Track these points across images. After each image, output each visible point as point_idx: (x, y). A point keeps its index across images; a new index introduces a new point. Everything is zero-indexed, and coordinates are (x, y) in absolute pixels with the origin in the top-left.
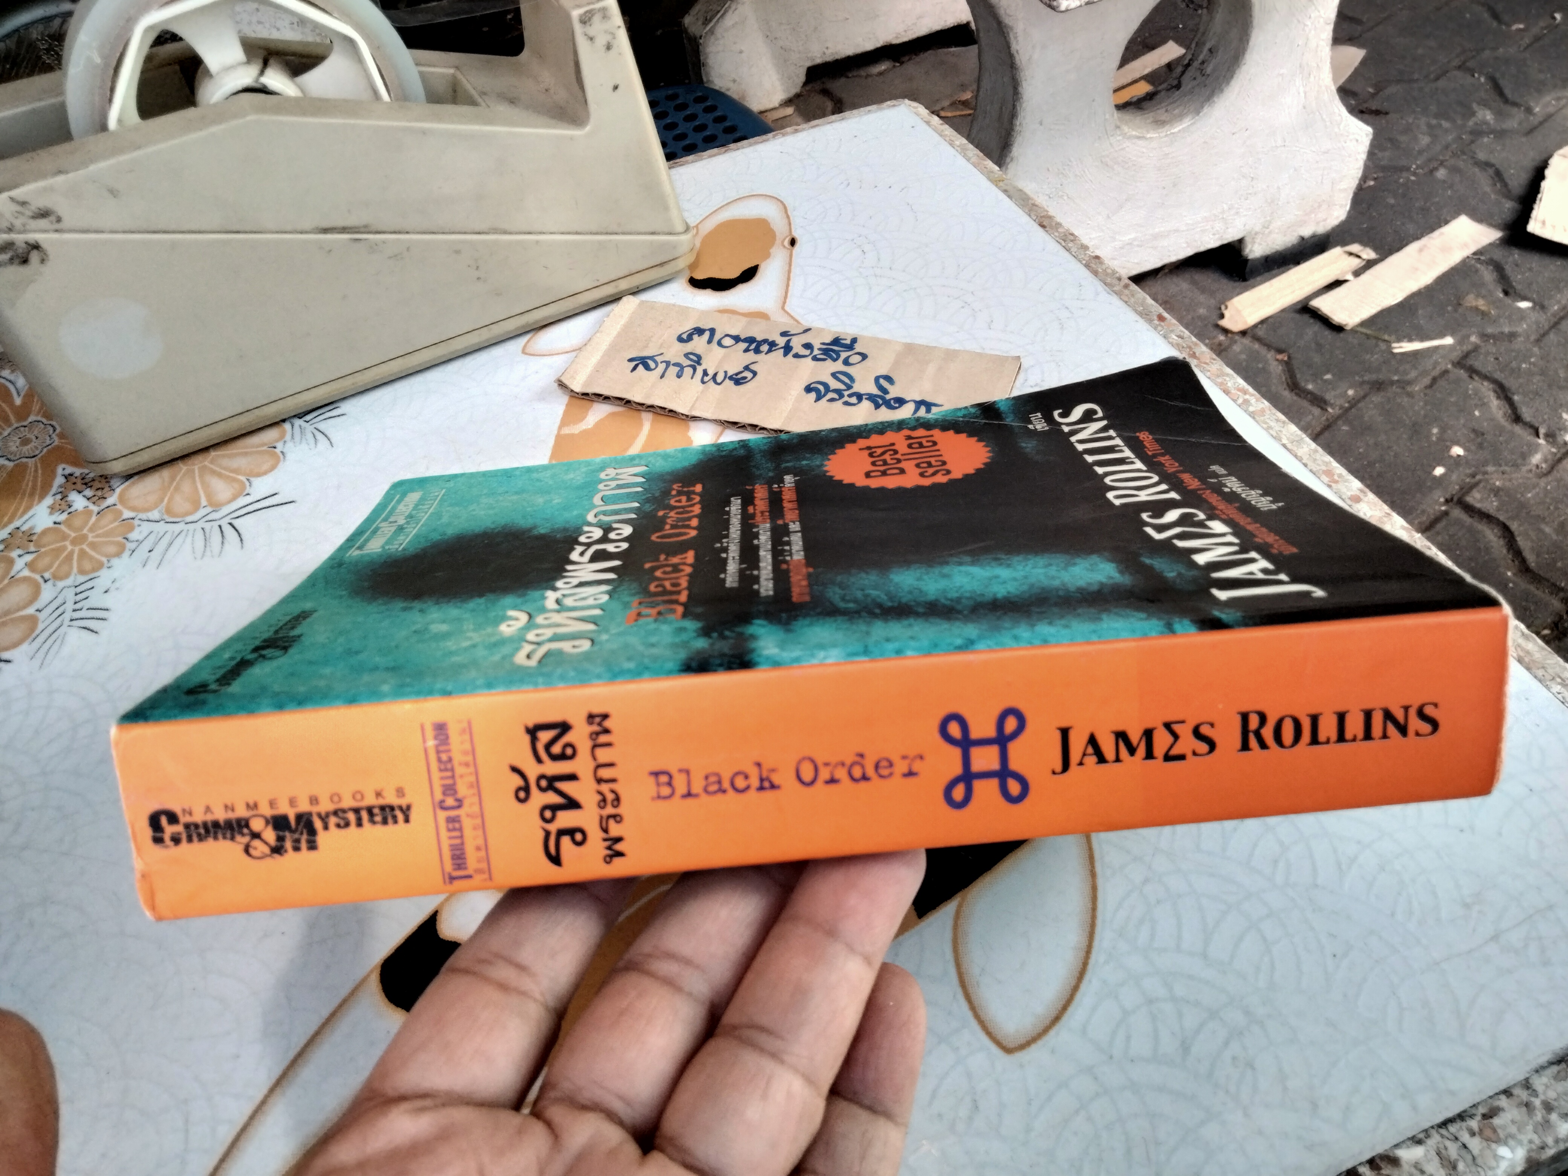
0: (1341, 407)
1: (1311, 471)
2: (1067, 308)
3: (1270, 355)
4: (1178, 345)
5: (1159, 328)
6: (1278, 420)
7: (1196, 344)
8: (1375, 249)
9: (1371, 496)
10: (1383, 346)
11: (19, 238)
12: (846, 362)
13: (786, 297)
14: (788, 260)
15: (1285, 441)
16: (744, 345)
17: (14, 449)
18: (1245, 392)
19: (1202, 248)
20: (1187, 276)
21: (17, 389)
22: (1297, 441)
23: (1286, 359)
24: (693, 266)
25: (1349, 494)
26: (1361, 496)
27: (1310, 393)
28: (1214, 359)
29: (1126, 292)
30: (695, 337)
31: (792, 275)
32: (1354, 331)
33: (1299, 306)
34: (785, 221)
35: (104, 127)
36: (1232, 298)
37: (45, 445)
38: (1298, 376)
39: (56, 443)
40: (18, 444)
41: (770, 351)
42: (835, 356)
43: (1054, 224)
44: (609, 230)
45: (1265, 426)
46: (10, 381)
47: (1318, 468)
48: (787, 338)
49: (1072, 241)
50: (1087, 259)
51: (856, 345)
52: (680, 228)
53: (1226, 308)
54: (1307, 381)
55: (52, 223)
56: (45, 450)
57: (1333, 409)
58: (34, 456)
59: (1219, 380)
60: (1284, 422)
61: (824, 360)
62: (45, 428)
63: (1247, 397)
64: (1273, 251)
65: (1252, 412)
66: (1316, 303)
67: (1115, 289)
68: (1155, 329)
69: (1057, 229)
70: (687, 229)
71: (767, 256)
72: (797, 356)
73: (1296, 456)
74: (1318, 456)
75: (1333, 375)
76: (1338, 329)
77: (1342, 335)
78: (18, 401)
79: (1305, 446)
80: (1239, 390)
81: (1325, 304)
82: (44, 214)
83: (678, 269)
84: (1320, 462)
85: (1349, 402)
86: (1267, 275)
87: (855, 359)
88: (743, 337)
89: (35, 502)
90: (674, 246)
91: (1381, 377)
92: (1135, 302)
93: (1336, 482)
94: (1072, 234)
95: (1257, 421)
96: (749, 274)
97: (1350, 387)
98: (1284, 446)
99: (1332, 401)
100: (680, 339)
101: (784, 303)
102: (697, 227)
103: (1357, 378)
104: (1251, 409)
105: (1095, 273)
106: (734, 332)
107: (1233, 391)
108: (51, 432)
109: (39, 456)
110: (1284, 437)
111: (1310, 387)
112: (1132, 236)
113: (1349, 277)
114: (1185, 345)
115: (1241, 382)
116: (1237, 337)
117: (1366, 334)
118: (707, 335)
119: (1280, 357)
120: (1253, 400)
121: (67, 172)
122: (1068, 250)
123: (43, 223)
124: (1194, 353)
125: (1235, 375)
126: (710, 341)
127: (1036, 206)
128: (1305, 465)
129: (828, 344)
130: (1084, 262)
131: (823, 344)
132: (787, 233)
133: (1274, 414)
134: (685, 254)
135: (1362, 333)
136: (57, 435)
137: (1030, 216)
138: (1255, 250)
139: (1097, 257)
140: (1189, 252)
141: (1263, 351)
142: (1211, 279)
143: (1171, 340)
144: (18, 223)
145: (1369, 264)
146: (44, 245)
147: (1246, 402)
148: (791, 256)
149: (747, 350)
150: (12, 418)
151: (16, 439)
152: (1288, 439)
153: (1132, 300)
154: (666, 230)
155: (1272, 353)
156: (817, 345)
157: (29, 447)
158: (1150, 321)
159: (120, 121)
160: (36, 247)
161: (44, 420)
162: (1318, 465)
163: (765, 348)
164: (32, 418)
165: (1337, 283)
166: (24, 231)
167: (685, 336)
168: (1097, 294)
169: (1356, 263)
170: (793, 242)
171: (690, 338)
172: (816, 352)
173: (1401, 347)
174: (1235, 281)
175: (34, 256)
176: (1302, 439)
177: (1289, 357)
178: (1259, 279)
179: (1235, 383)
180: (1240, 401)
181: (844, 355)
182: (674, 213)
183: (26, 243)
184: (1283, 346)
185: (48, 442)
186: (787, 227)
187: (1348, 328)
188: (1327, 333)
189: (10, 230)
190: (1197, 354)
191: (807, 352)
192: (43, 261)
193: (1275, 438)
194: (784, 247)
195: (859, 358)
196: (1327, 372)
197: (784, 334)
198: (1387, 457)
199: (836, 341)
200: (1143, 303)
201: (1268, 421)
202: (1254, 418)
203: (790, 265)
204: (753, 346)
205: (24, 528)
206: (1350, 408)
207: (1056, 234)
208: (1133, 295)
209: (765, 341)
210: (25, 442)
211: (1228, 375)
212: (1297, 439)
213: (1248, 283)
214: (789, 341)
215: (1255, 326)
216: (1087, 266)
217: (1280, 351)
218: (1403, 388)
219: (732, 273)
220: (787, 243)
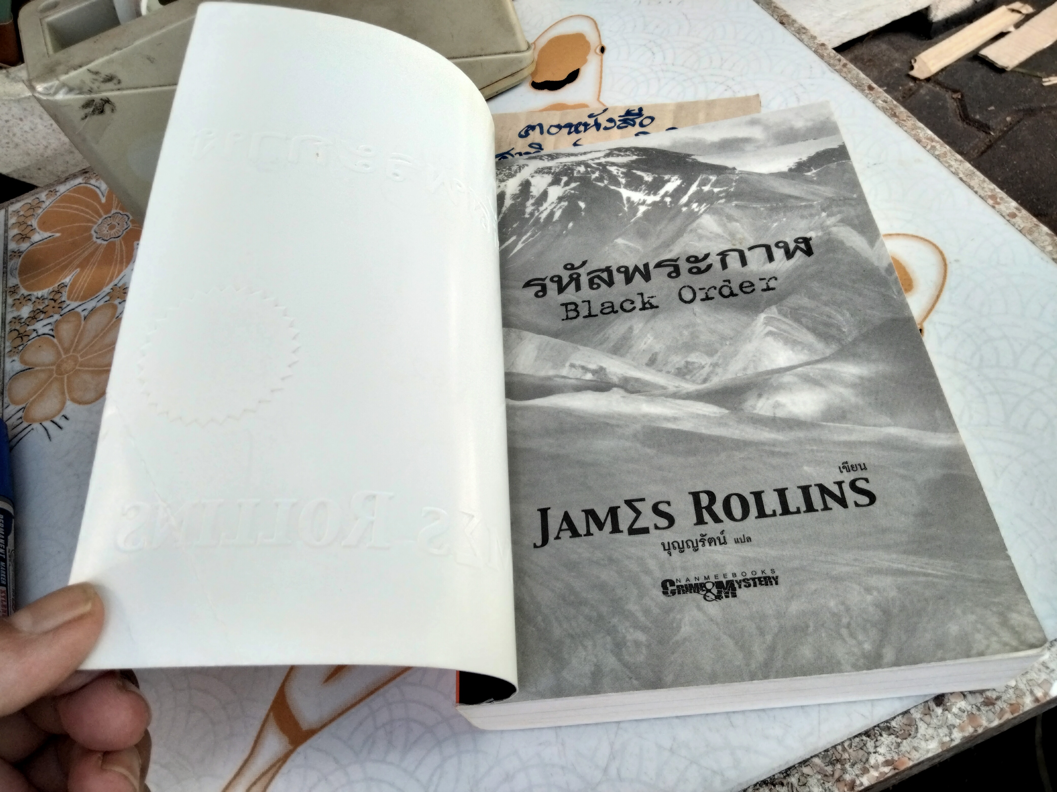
0: (1001, 131)
1: (980, 196)
2: (801, 85)
3: (948, 95)
4: (883, 107)
5: (870, 96)
6: (956, 160)
7: (896, 106)
8: (1033, 5)
9: (1024, 212)
10: (1035, 81)
11: (97, 96)
12: (641, 125)
13: (600, 92)
14: (599, 64)
15: (961, 175)
16: (566, 130)
17: (105, 232)
18: (932, 140)
19: (898, 17)
20: (886, 39)
21: (101, 192)
22: (970, 175)
23: (960, 97)
24: (533, 74)
25: (1008, 212)
26: (1017, 213)
27: (978, 121)
28: (909, 117)
29: (845, 70)
30: (531, 132)
31: (603, 74)
32: (1013, 71)
33: (971, 56)
34: (597, 34)
35: (138, 14)
36: (919, 53)
37: (124, 229)
38: (969, 109)
39: (131, 227)
40: (107, 229)
41: (586, 130)
42: (632, 123)
43: (790, 21)
44: (476, 53)
45: (947, 165)
46: (97, 187)
47: (986, 194)
48: (594, 118)
49: (804, 33)
50: (816, 46)
51: (643, 112)
52: (524, 47)
53: (915, 61)
54: (975, 113)
55: (115, 84)
56: (124, 232)
57: (994, 133)
58: (118, 237)
59: (913, 132)
60: (961, 161)
61: (626, 127)
62: (122, 218)
63: (934, 144)
64: (952, 14)
65: (937, 155)
66: (984, 52)
67: (837, 68)
68: (866, 96)
69: (793, 24)
70: (529, 48)
71: (585, 61)
72: (606, 128)
73: (969, 186)
74: (985, 185)
75: (996, 107)
76: (1001, 71)
77: (1003, 75)
78: (103, 200)
79: (976, 178)
80: (928, 139)
81: (990, 53)
82: (109, 79)
83: (524, 76)
84: (987, 189)
85: (1007, 127)
86: (947, 33)
87: (647, 121)
88: (562, 124)
89: (124, 268)
90: (520, 61)
91: (1034, 105)
92: (852, 78)
93: (999, 204)
94: (804, 28)
95: (941, 162)
96: (573, 76)
97: (1008, 115)
98: (961, 179)
99: (994, 127)
100: (521, 136)
101: (599, 96)
102: (534, 43)
103: (1014, 108)
105: (822, 57)
106: (555, 123)
107: (924, 140)
108: (127, 219)
109: (121, 236)
110: (960, 172)
111: (978, 117)
112: (845, 13)
113: (1012, 29)
114: (888, 108)
115: (930, 133)
116: (923, 83)
117: (1022, 73)
118: (538, 129)
119: (955, 96)
120: (938, 146)
121: (121, 49)
122: (801, 40)
123: (110, 85)
124: (895, 113)
125: (925, 128)
126: (542, 132)
127: (777, 8)
128: (976, 192)
129: (624, 116)
130: (813, 49)
131: (621, 116)
132: (598, 43)
133: (954, 156)
134: (528, 66)
135: (1019, 72)
136: (131, 221)
137: (773, 16)
138: (938, 15)
139: (823, 45)
140: (888, 21)
141: (942, 92)
142: (903, 40)
143: (878, 105)
144: (95, 86)
145: (1028, 17)
146: (112, 100)
147: (933, 148)
148: (602, 60)
149: (569, 133)
150: (101, 211)
151: (106, 225)
152: (964, 174)
153: (849, 76)
154: (514, 49)
155: (950, 93)
156: (617, 119)
157: (114, 230)
158: (862, 91)
159: (148, 8)
160: (107, 101)
161: (121, 212)
162: (986, 192)
163: (581, 128)
164: (114, 211)
165: (1002, 35)
166: (100, 92)
167: (523, 133)
168: (824, 73)
169: (1017, 17)
170: (603, 50)
171: (527, 134)
172: (618, 123)
173: (1050, 81)
174: (922, 40)
175: (107, 108)
177: (962, 96)
178: (940, 37)
179: (925, 134)
180: (929, 147)
181: (638, 121)
182: (519, 36)
183: (101, 99)
184: (958, 88)
185: (126, 227)
186: (598, 39)
187: (1009, 69)
188: (992, 74)
189: (90, 91)
190: (897, 114)
191: (613, 124)
192: (113, 110)
193: (954, 173)
194: (597, 54)
195: (649, 120)
196: (991, 105)
197: (590, 116)
198: (1035, 166)
199: (628, 113)
200: (857, 78)
201: (949, 161)
202: (939, 160)
203: (601, 66)
204: (573, 129)
205: (120, 285)
206: (1007, 132)
207: (793, 29)
208: (850, 72)
209: (580, 124)
210: (112, 227)
211: (919, 128)
212: (970, 173)
213: (933, 41)
214: (596, 121)
215: (937, 74)
216: (816, 52)
217: (955, 91)
218: (1050, 112)
219: (562, 77)
220: (598, 50)
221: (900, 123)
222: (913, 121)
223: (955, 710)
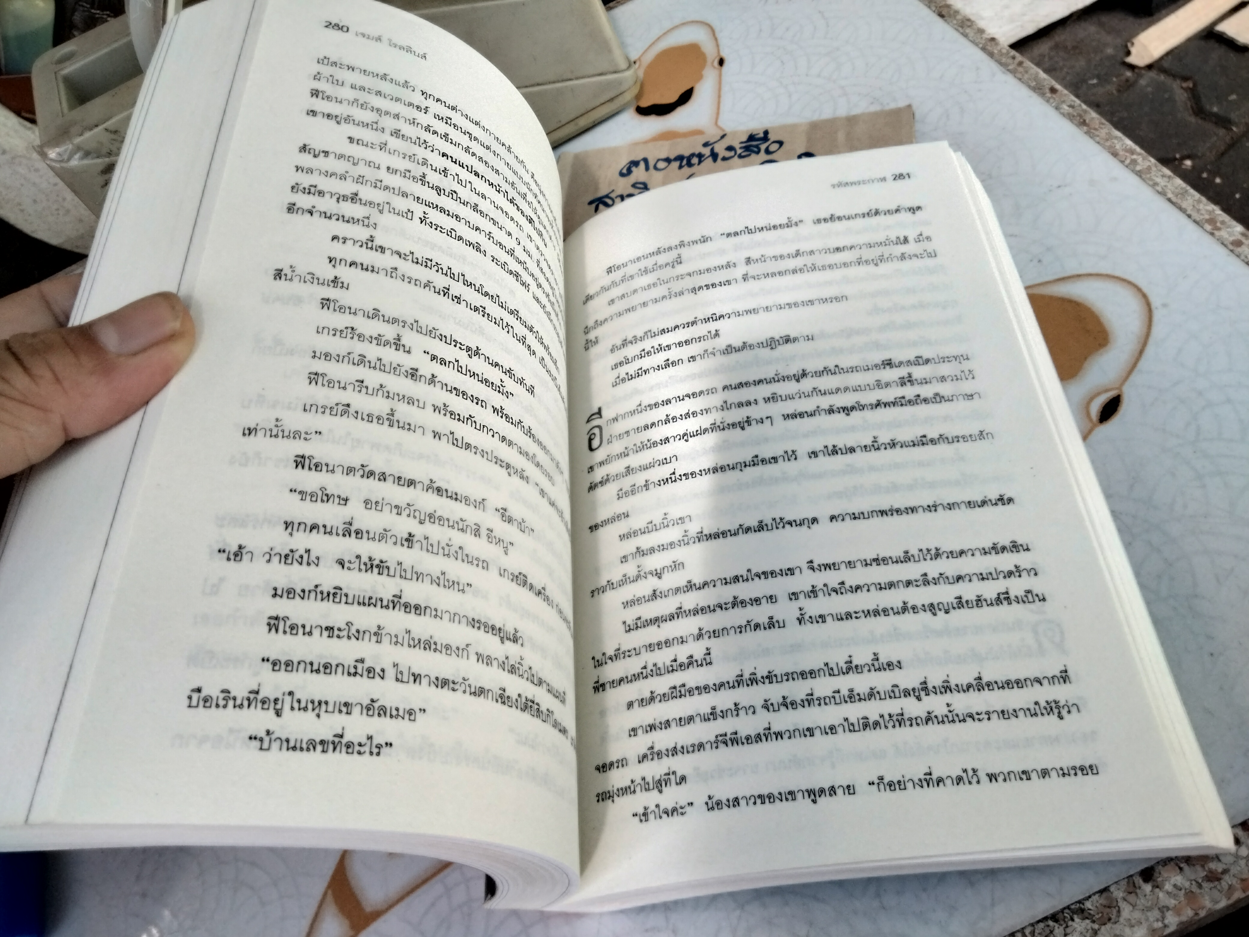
1: (1194, 221)
2: (966, 92)
3: (1176, 85)
4: (1069, 114)
5: (1052, 101)
6: (1163, 176)
7: (1085, 112)
12: (767, 152)
13: (718, 114)
14: (717, 79)
15: (1170, 195)
16: (676, 164)
18: (1132, 152)
22: (1181, 194)
23: (1191, 85)
24: (638, 97)
25: (1231, 239)
27: (1216, 115)
28: (1103, 124)
29: (1020, 69)
30: (634, 169)
31: (722, 93)
33: (1205, 33)
34: (714, 43)
36: (1136, 34)
38: (1203, 101)
41: (700, 162)
42: (756, 149)
43: (952, 12)
45: (1151, 183)
47: (1202, 217)
48: (710, 147)
49: (969, 26)
50: (983, 42)
51: (770, 136)
52: (624, 65)
53: (1133, 44)
54: (1212, 105)
57: (1237, 128)
59: (1108, 144)
61: (749, 155)
63: (1134, 157)
65: (1139, 171)
66: (1225, 27)
67: (1010, 67)
68: (1048, 101)
69: (955, 17)
70: (631, 65)
71: (699, 77)
72: (724, 159)
73: (1180, 209)
74: (1201, 206)
75: (1238, 96)
76: (1243, 50)
79: (1189, 198)
80: (1127, 151)
81: (1229, 28)
83: (625, 101)
84: (1203, 212)
86: (1173, 6)
87: (774, 147)
88: (672, 157)
90: (620, 83)
92: (1029, 79)
93: (1219, 229)
94: (969, 20)
95: (1143, 180)
96: (686, 97)
98: (1169, 200)
99: (1237, 120)
100: (622, 175)
101: (717, 118)
102: (638, 61)
104: (1138, 168)
105: (991, 55)
106: (664, 156)
107: (1121, 153)
110: (1168, 191)
111: (1215, 109)
114: (1075, 114)
115: (1129, 143)
116: (1143, 72)
118: (642, 165)
119: (1185, 85)
120: (1140, 160)
122: (965, 35)
124: (1085, 121)
125: (1124, 138)
126: (647, 169)
128: (1189, 216)
129: (745, 142)
130: (981, 46)
131: (742, 143)
132: (716, 55)
133: (1160, 171)
134: (630, 88)
139: (993, 39)
141: (1169, 81)
143: (1062, 111)
147: (1134, 162)
148: (720, 76)
149: (681, 167)
152: (1173, 193)
153: (1026, 76)
154: (612, 70)
155: (1178, 81)
156: (737, 146)
158: (1042, 95)
162: (1202, 214)
163: (695, 160)
167: (625, 171)
170: (721, 62)
171: (629, 172)
172: (739, 151)
174: (1141, 17)
176: (1186, 191)
177: (1195, 84)
178: (1164, 12)
179: (1123, 144)
180: (1128, 162)
181: (763, 147)
182: (617, 53)
184: (1189, 73)
186: (715, 50)
188: (1232, 55)
190: (1087, 121)
191: (732, 153)
193: (1160, 193)
194: (714, 67)
195: (777, 145)
196: (1232, 93)
197: (706, 145)
199: (751, 138)
200: (1036, 78)
201: (1155, 178)
202: (1140, 177)
203: (720, 84)
204: (685, 162)
207: (955, 22)
208: (1027, 72)
209: (693, 155)
211: (1116, 138)
212: (1181, 191)
213: (1155, 17)
214: (712, 150)
215: (1162, 58)
216: (984, 49)
217: (1185, 79)
219: (672, 98)
220: (716, 63)
221: (1091, 133)
222: (1107, 129)
223: (1168, 887)
